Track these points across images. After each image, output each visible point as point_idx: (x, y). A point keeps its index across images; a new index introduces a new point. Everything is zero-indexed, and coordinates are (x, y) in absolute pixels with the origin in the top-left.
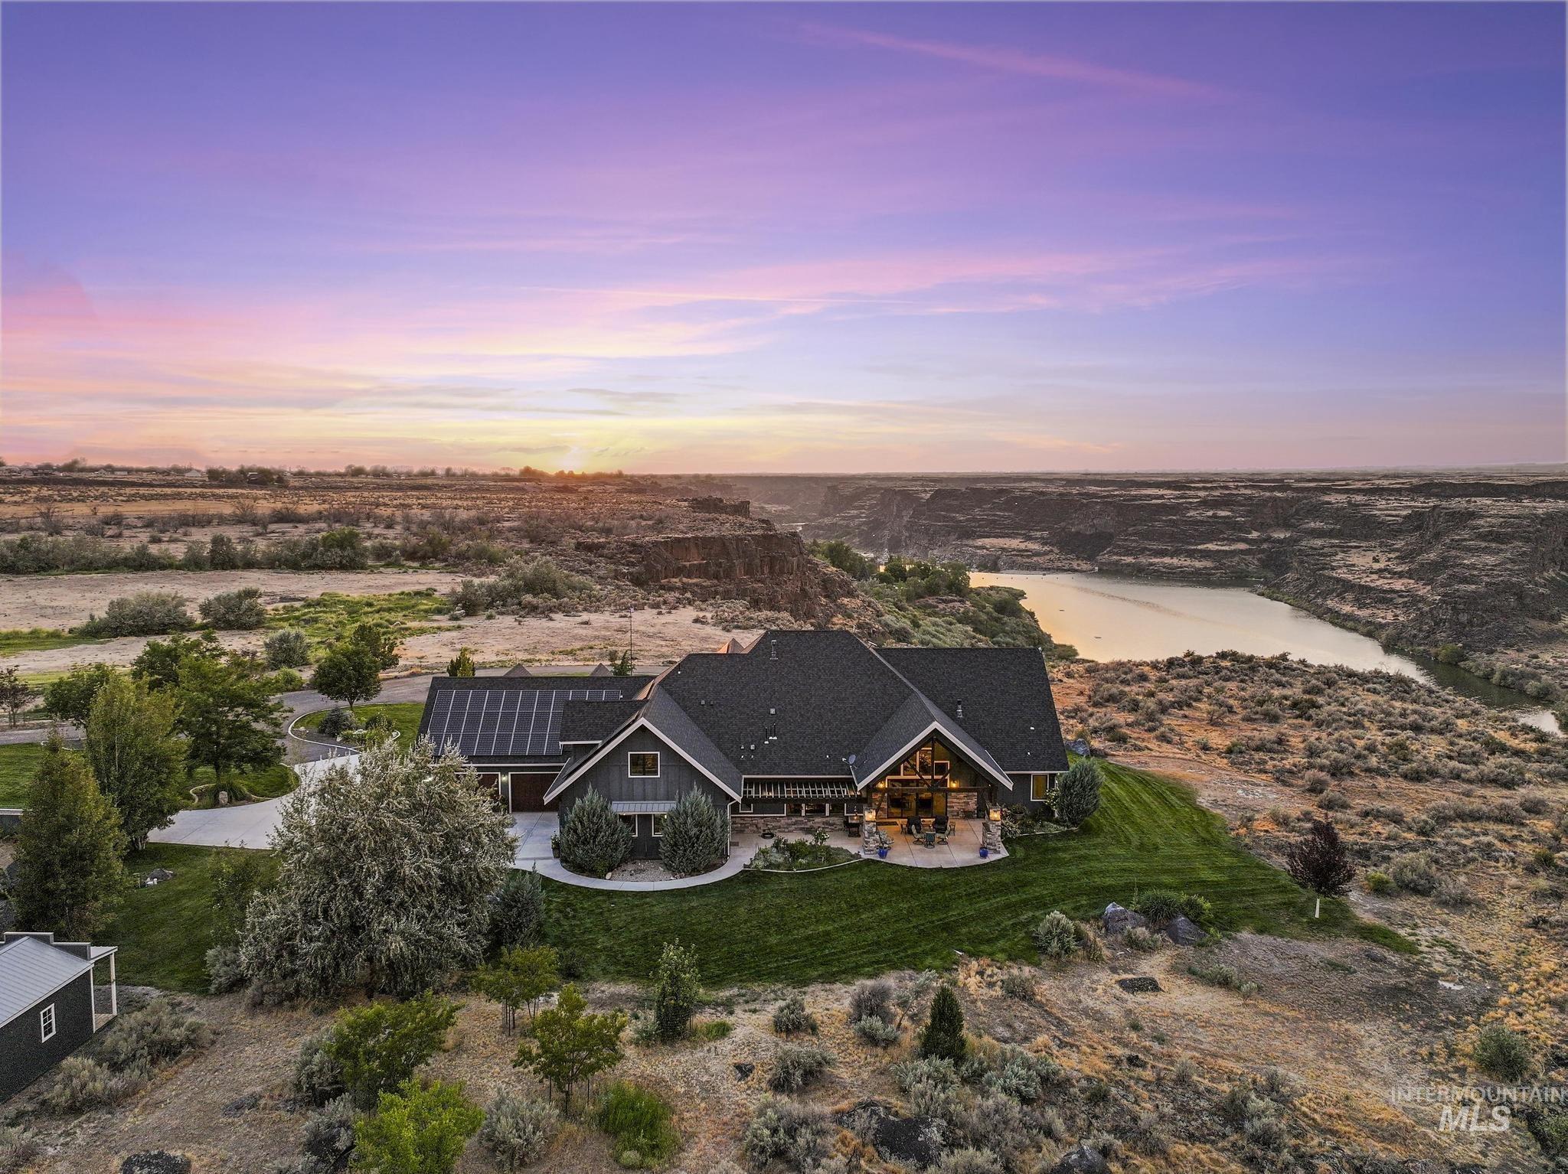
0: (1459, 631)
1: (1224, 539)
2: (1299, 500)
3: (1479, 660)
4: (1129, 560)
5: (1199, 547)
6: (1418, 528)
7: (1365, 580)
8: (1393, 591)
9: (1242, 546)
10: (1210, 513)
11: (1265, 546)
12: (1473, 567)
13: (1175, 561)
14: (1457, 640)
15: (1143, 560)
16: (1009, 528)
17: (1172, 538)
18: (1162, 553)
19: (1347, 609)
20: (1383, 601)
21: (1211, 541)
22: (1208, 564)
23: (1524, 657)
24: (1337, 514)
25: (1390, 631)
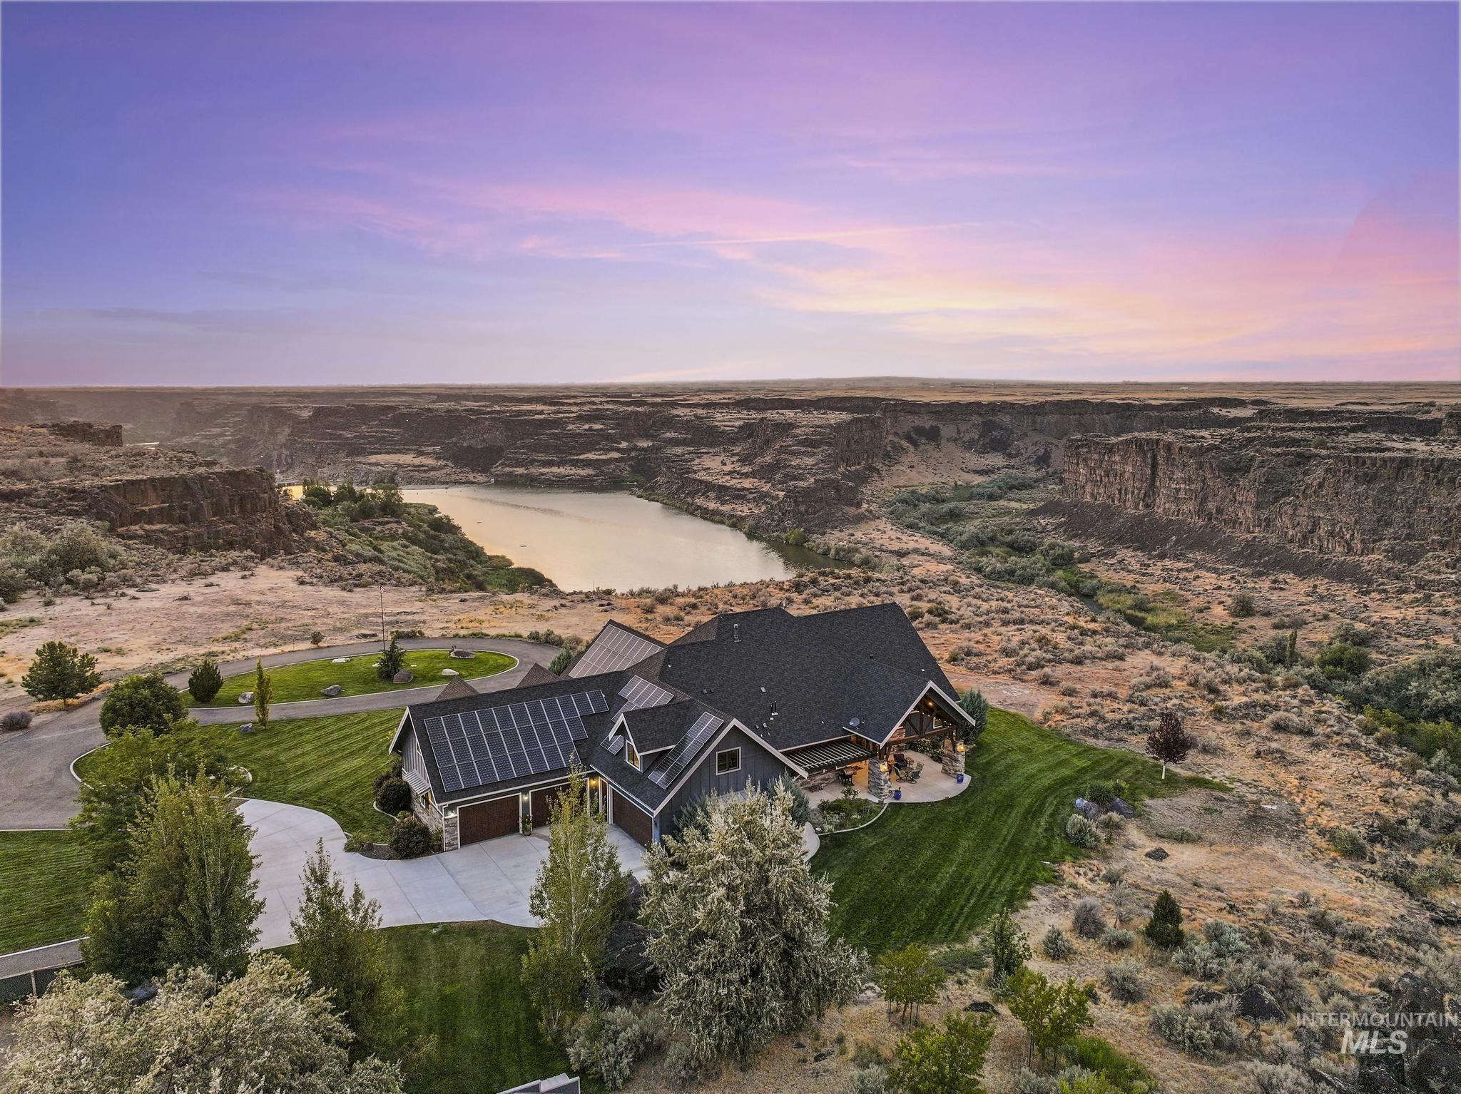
0: (800, 518)
1: (600, 449)
2: (655, 413)
3: (817, 540)
4: (521, 471)
5: (581, 457)
6: (750, 436)
7: (723, 481)
8: (744, 489)
9: (616, 455)
10: (586, 427)
11: (633, 454)
12: (798, 467)
13: (562, 470)
14: (799, 526)
15: (534, 471)
16: (399, 445)
17: (557, 449)
18: (550, 464)
19: (712, 505)
20: (738, 497)
21: (590, 451)
22: (591, 472)
23: (844, 535)
24: (686, 425)
25: (751, 522)
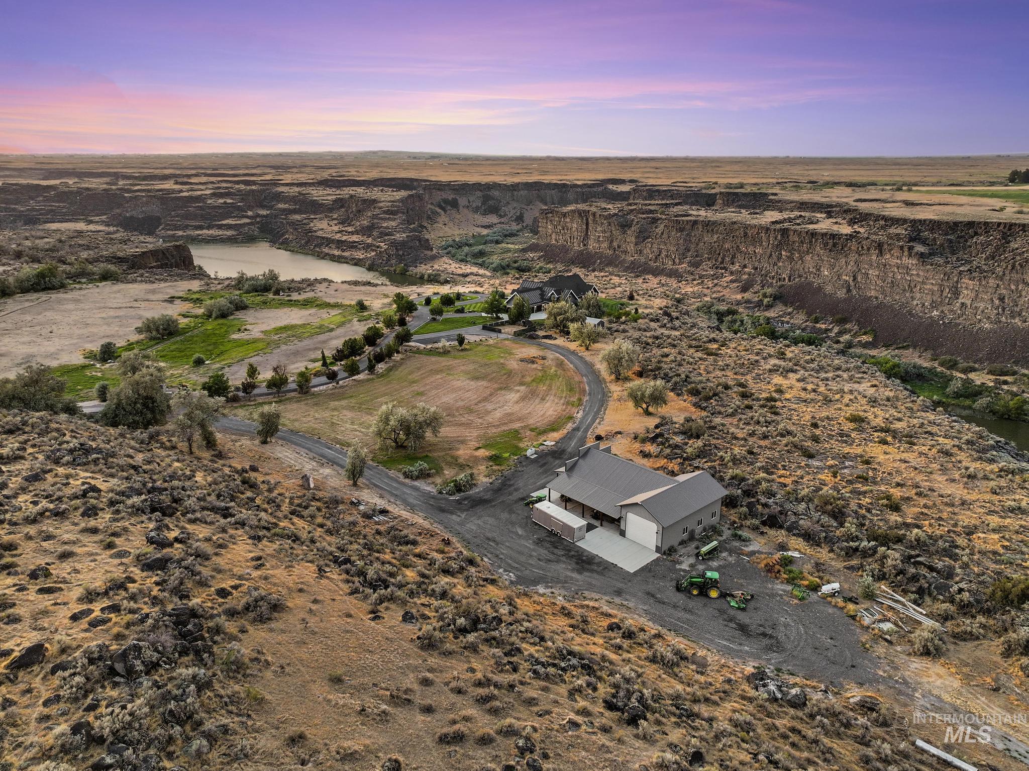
0: (400, 259)
1: (235, 217)
2: (264, 190)
3: (413, 270)
4: (180, 233)
5: (224, 222)
6: (342, 207)
7: (338, 236)
8: (355, 242)
9: (247, 221)
10: (221, 201)
11: (258, 220)
12: (387, 228)
13: (211, 232)
14: (400, 263)
15: (190, 232)
17: (203, 218)
18: (200, 228)
19: (336, 253)
20: (352, 247)
21: (227, 218)
22: (234, 233)
23: (428, 266)
24: (292, 199)
25: (369, 262)
